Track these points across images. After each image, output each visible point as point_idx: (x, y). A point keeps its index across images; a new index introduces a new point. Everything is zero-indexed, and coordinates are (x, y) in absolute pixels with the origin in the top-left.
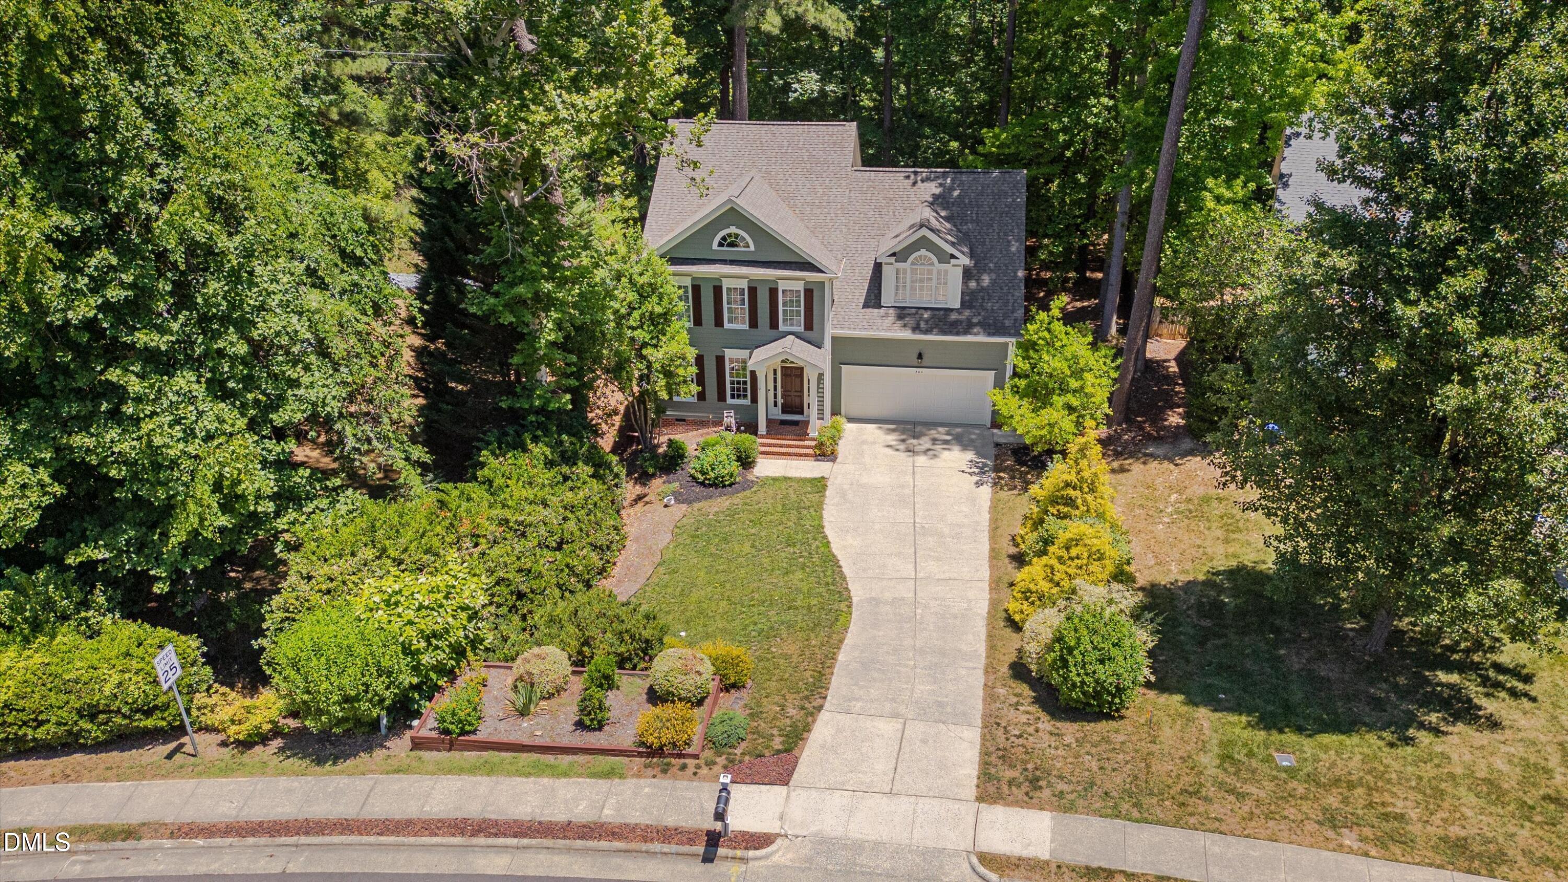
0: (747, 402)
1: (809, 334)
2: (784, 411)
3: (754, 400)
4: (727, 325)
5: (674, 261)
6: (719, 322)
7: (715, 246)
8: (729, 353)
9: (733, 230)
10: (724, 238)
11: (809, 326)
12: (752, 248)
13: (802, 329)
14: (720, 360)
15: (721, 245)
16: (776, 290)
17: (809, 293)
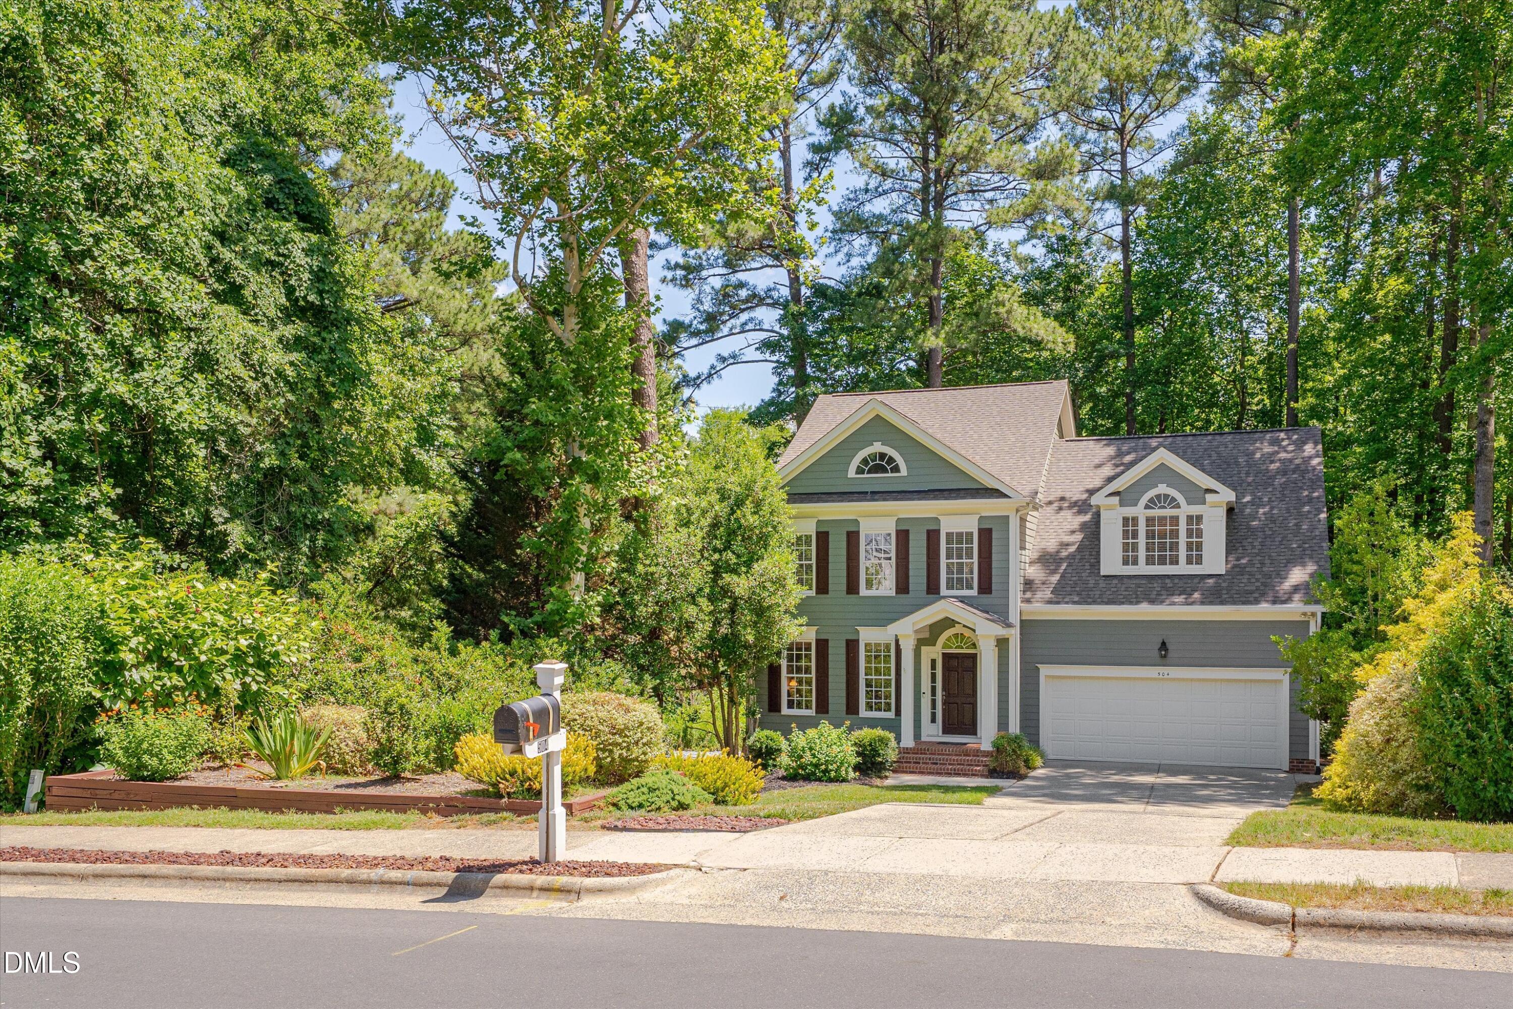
0: (891, 715)
1: (985, 599)
2: (947, 730)
3: (898, 712)
4: (863, 591)
5: (794, 497)
6: (852, 587)
7: (852, 473)
8: (868, 635)
9: (878, 447)
10: (865, 461)
11: (985, 587)
12: (904, 471)
13: (974, 592)
14: (852, 646)
15: (860, 471)
16: (937, 532)
17: (986, 535)
